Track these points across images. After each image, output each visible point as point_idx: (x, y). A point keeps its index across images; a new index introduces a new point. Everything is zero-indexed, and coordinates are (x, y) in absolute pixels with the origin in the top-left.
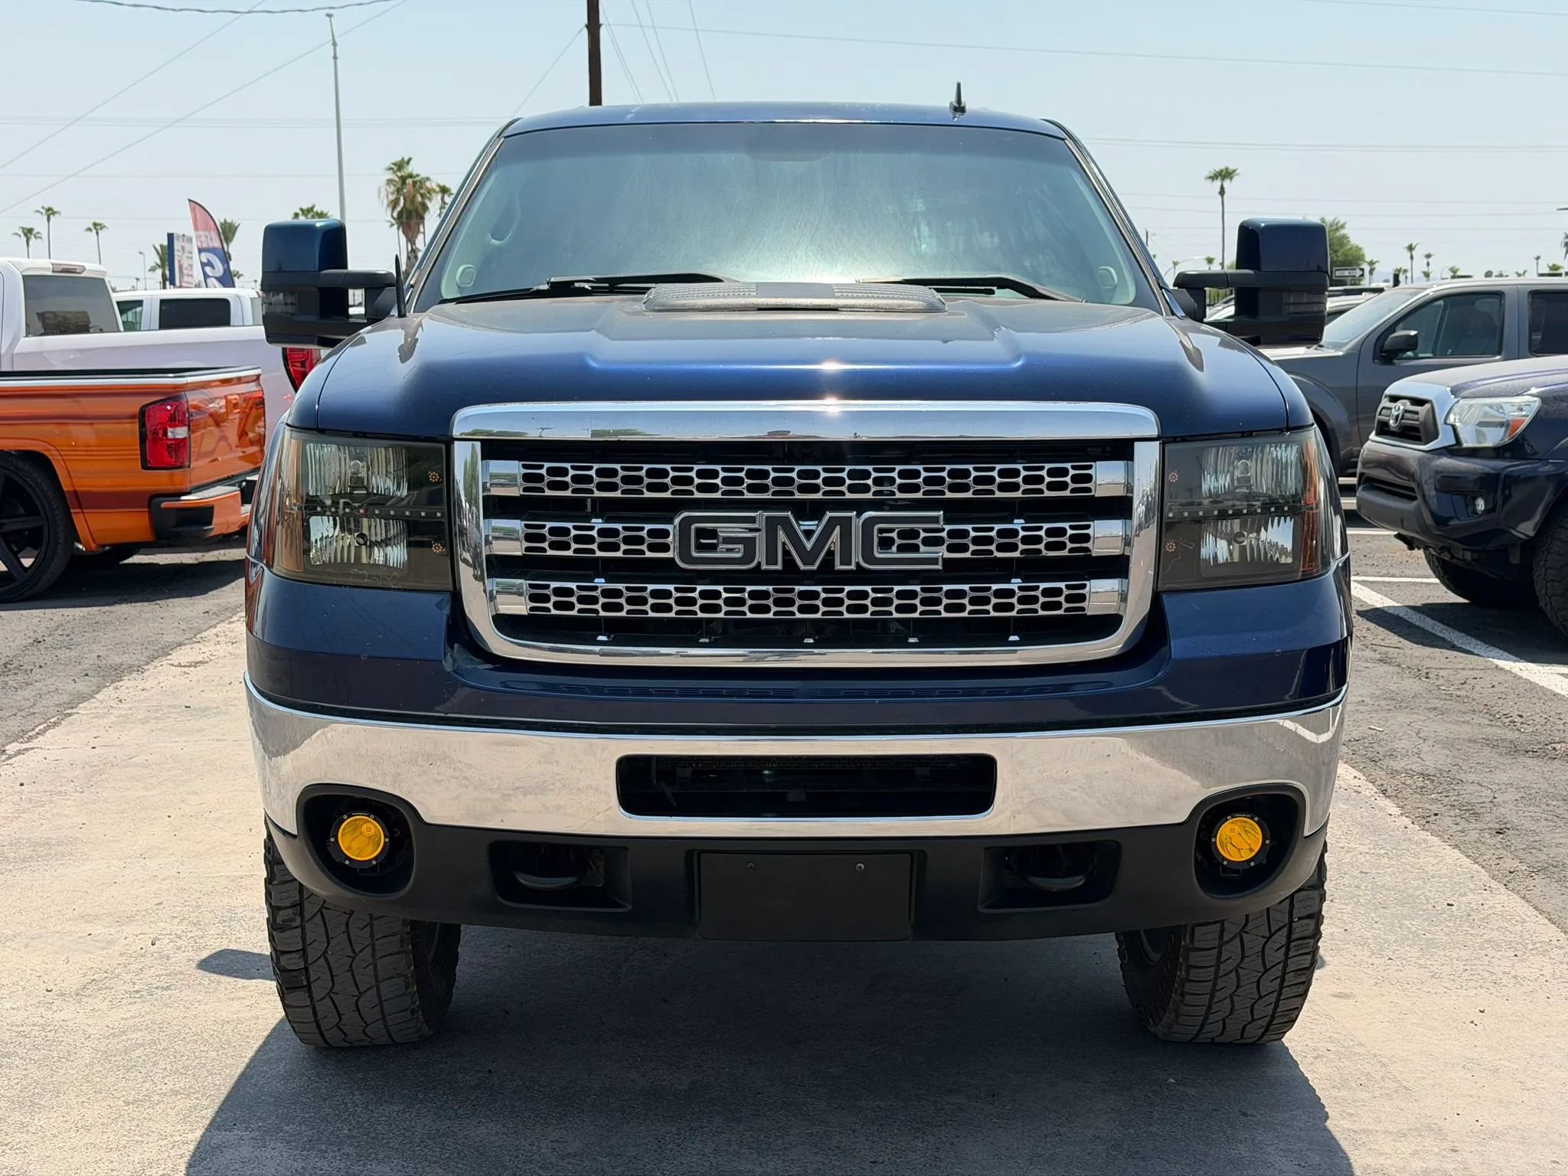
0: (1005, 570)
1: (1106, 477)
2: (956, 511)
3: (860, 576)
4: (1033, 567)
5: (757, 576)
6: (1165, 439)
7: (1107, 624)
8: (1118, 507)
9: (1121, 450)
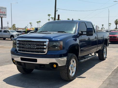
0: (39, 49)
1: (45, 44)
2: (37, 45)
3: (32, 48)
4: (41, 48)
5: (27, 48)
6: (49, 41)
7: (45, 52)
8: (45, 45)
9: (46, 42)
